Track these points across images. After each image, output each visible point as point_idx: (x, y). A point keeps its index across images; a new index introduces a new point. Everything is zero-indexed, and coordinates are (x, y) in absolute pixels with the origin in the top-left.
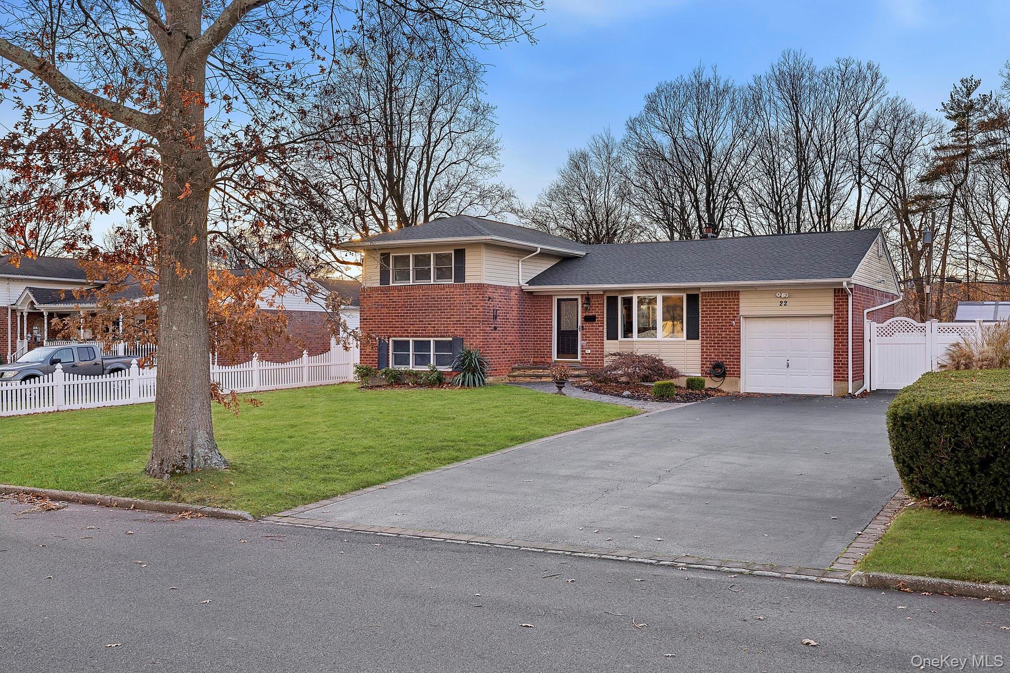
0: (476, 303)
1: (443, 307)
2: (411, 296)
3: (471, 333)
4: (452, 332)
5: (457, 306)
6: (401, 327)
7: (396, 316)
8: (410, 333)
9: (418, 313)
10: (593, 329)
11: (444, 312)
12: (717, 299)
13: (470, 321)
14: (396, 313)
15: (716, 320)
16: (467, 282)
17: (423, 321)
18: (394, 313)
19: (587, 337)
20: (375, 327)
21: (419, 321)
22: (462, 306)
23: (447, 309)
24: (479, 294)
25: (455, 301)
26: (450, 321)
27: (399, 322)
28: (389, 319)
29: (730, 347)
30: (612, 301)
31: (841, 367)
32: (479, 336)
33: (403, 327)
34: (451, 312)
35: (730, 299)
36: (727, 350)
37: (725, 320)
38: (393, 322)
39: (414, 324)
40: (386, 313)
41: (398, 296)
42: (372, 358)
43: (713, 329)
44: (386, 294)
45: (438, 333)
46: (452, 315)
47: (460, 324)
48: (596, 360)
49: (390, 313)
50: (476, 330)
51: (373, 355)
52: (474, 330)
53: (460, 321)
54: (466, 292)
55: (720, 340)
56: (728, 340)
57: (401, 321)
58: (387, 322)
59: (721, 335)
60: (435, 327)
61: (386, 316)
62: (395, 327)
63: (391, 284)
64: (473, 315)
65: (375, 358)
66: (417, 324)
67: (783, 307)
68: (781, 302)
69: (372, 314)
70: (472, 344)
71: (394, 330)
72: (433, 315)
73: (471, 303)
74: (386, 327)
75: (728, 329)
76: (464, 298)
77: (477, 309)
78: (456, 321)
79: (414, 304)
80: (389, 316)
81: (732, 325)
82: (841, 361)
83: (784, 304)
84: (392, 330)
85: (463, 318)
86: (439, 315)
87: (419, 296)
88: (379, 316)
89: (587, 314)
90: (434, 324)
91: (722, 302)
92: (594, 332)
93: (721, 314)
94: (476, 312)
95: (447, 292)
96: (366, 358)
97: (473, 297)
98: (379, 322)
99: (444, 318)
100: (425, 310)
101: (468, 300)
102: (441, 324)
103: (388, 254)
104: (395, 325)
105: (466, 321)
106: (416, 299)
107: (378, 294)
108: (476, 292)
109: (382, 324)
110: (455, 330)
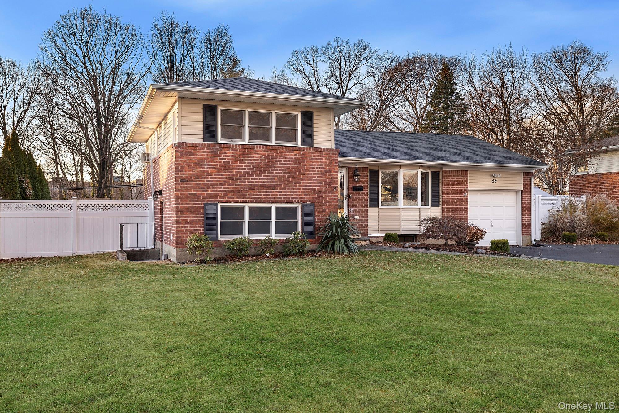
0: (330, 169)
1: (290, 170)
2: (250, 157)
3: (323, 199)
4: (302, 198)
5: (307, 171)
6: (236, 191)
7: (230, 178)
8: (249, 198)
9: (259, 176)
10: (359, 198)
11: (293, 176)
12: (454, 176)
13: (322, 186)
14: (229, 175)
15: (453, 192)
16: (315, 146)
17: (265, 185)
18: (227, 175)
19: (354, 205)
20: (199, 191)
21: (261, 185)
22: (313, 171)
23: (295, 174)
24: (333, 160)
25: (305, 165)
26: (299, 186)
27: (233, 185)
28: (219, 181)
29: (462, 212)
30: (374, 174)
31: (527, 226)
32: (333, 202)
33: (239, 191)
34: (300, 177)
35: (462, 176)
36: (460, 215)
37: (459, 192)
38: (225, 185)
39: (254, 189)
40: (215, 175)
41: (232, 156)
42: (195, 227)
43: (451, 199)
44: (215, 152)
45: (284, 198)
46: (302, 180)
47: (311, 189)
48: (362, 225)
49: (220, 175)
50: (329, 196)
51: (197, 223)
52: (327, 196)
53: (311, 186)
54: (318, 156)
55: (456, 208)
56: (461, 208)
57: (236, 185)
58: (216, 185)
59: (457, 203)
60: (281, 192)
61: (215, 178)
62: (228, 191)
63: (219, 141)
64: (326, 180)
65: (200, 227)
66: (258, 189)
67: (494, 184)
68: (493, 180)
69: (195, 174)
70: (325, 211)
71: (227, 195)
72: (279, 179)
73: (324, 168)
74: (216, 191)
75: (461, 199)
76: (316, 162)
77: (330, 175)
78: (306, 186)
79: (253, 166)
80: (220, 178)
81: (464, 196)
82: (527, 222)
83: (494, 181)
84: (224, 195)
85: (314, 183)
86: (286, 179)
87: (261, 157)
88: (205, 178)
89: (354, 184)
90: (280, 189)
91: (457, 178)
92: (361, 200)
93: (457, 187)
94: (329, 178)
95: (296, 155)
96: (185, 227)
97: (326, 162)
98: (205, 184)
99: (293, 182)
100: (268, 173)
101: (320, 165)
102: (289, 189)
103: (214, 108)
104: (228, 188)
105: (318, 186)
106: (257, 160)
107: (204, 152)
108: (329, 157)
109: (209, 188)
110: (305, 195)
